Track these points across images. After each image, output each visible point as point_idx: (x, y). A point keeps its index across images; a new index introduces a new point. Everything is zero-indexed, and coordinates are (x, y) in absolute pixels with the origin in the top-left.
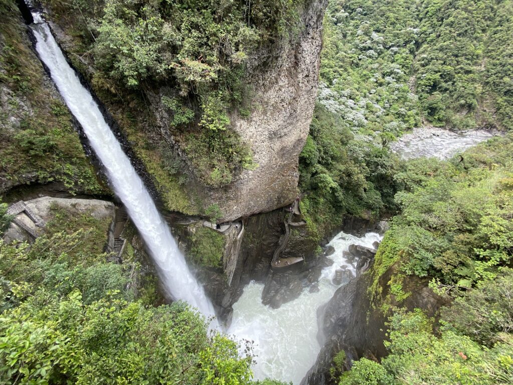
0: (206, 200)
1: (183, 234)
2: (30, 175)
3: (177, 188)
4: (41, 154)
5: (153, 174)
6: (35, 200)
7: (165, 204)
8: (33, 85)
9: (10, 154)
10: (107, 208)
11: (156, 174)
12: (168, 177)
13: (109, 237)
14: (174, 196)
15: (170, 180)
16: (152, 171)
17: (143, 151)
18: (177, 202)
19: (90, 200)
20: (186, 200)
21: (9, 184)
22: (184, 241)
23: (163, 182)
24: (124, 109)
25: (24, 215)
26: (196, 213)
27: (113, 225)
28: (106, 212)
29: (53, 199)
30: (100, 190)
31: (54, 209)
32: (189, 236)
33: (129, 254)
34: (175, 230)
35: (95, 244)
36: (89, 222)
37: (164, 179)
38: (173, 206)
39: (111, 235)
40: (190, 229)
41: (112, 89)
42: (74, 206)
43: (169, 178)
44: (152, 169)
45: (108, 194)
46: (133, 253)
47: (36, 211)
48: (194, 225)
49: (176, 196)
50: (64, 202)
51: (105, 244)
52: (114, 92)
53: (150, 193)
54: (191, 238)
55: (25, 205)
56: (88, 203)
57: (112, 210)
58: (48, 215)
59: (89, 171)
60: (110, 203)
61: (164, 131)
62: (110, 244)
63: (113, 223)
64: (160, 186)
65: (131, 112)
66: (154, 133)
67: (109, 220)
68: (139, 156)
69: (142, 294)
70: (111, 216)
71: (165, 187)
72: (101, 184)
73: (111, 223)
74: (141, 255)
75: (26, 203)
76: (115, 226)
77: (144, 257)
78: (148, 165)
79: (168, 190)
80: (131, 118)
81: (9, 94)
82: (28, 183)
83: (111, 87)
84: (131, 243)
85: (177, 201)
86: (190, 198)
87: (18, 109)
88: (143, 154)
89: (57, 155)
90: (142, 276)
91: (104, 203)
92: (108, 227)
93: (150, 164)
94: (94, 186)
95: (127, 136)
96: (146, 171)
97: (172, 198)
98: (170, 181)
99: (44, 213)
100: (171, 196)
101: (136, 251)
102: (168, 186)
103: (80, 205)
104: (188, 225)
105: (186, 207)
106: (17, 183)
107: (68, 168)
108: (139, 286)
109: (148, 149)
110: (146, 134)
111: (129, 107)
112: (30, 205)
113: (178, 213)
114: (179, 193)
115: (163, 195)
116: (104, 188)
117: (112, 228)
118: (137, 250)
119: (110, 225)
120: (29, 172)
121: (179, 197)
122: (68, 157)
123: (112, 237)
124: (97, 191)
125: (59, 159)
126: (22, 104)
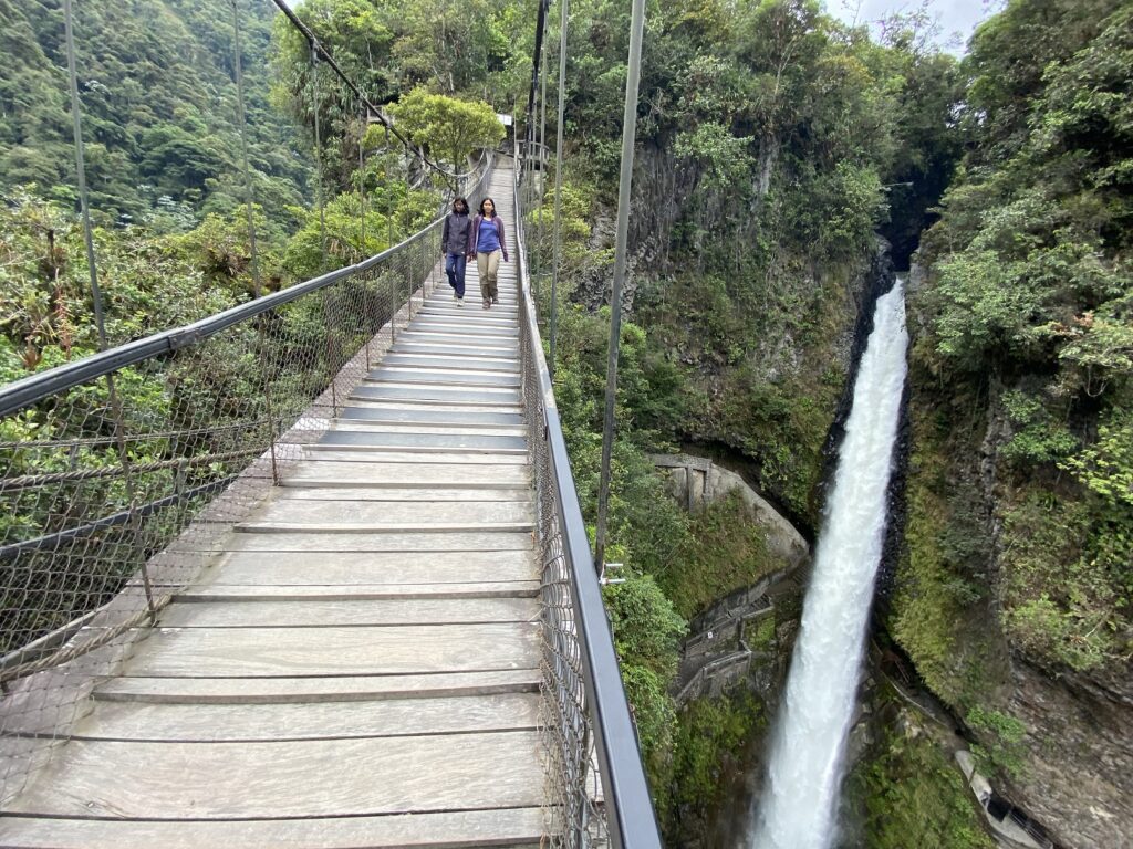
0: (999, 689)
1: (882, 713)
2: (739, 438)
3: (940, 601)
4: (766, 418)
5: (913, 543)
6: (724, 470)
7: (891, 618)
8: (821, 338)
9: (738, 404)
10: (794, 545)
11: (916, 546)
12: (938, 567)
13: (758, 583)
14: (921, 615)
15: (938, 575)
16: (913, 537)
17: (922, 490)
18: (918, 632)
19: (782, 518)
20: (943, 647)
21: (715, 434)
22: (872, 731)
23: (920, 571)
24: (937, 405)
25: (701, 476)
26: (948, 697)
27: (779, 575)
28: (788, 551)
29: (742, 483)
30: (802, 510)
31: (735, 494)
32: (891, 728)
33: (759, 633)
34: (873, 687)
35: (734, 571)
36: (754, 539)
37: (926, 566)
38: (902, 635)
39: (764, 584)
40: (904, 718)
41: (935, 367)
42: (756, 508)
43: (937, 571)
44: (917, 533)
45: (810, 524)
46: (766, 638)
47: (716, 481)
48: (923, 720)
49: (926, 618)
50: (751, 496)
51: (746, 587)
52: (935, 373)
53: (879, 573)
54: (891, 739)
55: (711, 467)
56: (775, 519)
57: (799, 554)
58: (722, 496)
59: (807, 471)
60: (804, 543)
61: (987, 466)
62: (751, 594)
63: (783, 574)
64: (908, 573)
65: (948, 414)
66: (970, 467)
67: (780, 564)
68: (909, 496)
69: (720, 705)
70: (788, 560)
71: (917, 582)
72: (811, 503)
73: (780, 570)
74: (776, 659)
75: (714, 466)
76: (782, 580)
77: (777, 666)
78: (914, 521)
79: (919, 595)
80: (940, 424)
81: (788, 342)
82: (732, 445)
83: (935, 363)
84: (778, 624)
85: (920, 631)
86: (957, 648)
87: (786, 362)
88: (918, 497)
89: (783, 429)
90: (744, 684)
91: (797, 536)
92: (771, 570)
93: (918, 521)
94: (797, 497)
95: (913, 452)
96: (902, 531)
97: (913, 615)
98: (936, 579)
99: (720, 491)
100: (916, 609)
101: (774, 642)
102: (925, 584)
103: (764, 513)
104: (906, 704)
105: (931, 657)
106: (721, 439)
107: (783, 452)
108: (726, 689)
109: (935, 492)
110: (951, 460)
111: (949, 404)
112: (716, 472)
113: (905, 657)
114: (938, 616)
115: (900, 595)
116: (810, 511)
117: (774, 577)
118: (778, 644)
119: (776, 571)
120: (742, 434)
121: (932, 624)
122: (793, 439)
123: (763, 588)
124: (797, 507)
125: (781, 434)
126: (794, 357)
